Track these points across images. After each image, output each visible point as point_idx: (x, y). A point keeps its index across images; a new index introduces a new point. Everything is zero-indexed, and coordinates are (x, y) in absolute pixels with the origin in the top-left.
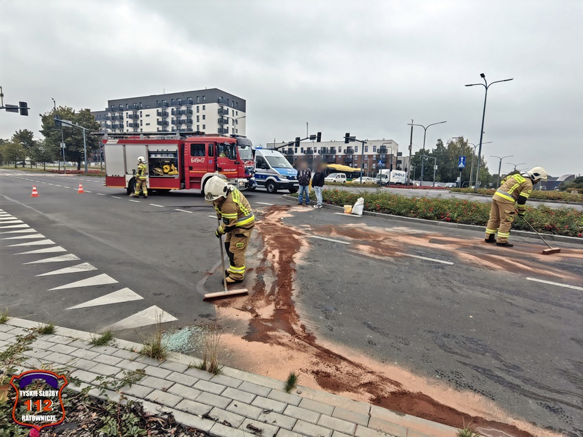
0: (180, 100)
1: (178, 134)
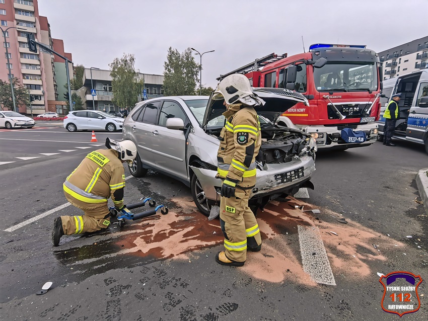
1: (256, 64)
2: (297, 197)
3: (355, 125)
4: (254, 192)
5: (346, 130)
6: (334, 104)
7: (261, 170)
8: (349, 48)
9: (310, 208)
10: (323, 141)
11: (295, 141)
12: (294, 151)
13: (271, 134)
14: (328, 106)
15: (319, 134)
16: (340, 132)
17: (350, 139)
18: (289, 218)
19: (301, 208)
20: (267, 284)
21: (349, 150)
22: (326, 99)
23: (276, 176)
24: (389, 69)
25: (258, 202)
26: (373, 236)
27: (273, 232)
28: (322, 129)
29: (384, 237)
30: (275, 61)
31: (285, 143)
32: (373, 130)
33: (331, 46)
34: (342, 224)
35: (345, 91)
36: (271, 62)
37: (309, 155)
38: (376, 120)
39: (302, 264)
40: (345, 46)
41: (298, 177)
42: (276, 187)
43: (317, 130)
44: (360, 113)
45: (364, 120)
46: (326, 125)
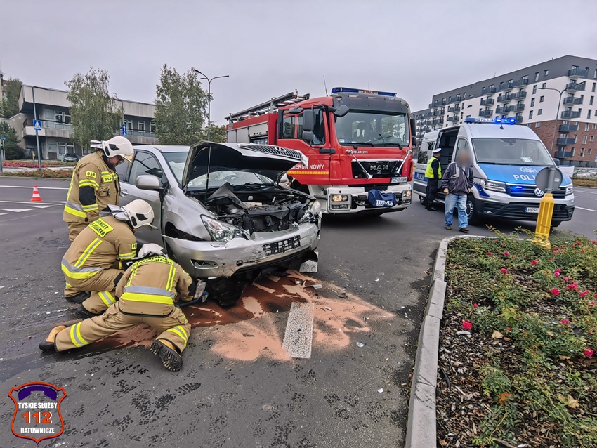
0: (511, 82)
1: (272, 104)
2: (304, 271)
3: (385, 186)
4: (238, 265)
5: (373, 191)
6: (358, 160)
7: (247, 239)
8: (377, 94)
9: (314, 283)
10: (347, 205)
11: (293, 206)
12: (291, 218)
13: (270, 196)
14: (353, 163)
15: (343, 196)
16: (367, 194)
17: (379, 203)
18: (286, 295)
19: (302, 284)
20: (238, 363)
21: (384, 215)
22: (350, 153)
23: (265, 246)
24: (451, 115)
25: (247, 277)
26: (367, 309)
27: (262, 311)
28: (347, 190)
29: (377, 309)
30: (296, 102)
31: (279, 209)
32: (406, 192)
33: (356, 91)
34: (341, 299)
35: (372, 146)
36: (291, 103)
37: (312, 222)
38: (409, 180)
39: (283, 341)
40: (373, 92)
41: (293, 247)
42: (265, 259)
43: (340, 192)
44: (390, 172)
45: (395, 180)
46: (350, 186)
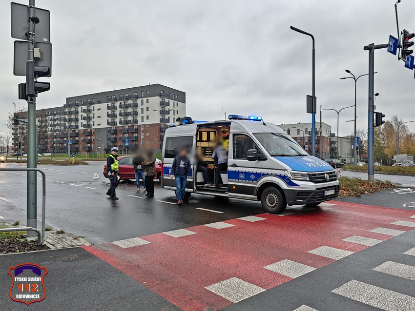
0: (127, 95)
